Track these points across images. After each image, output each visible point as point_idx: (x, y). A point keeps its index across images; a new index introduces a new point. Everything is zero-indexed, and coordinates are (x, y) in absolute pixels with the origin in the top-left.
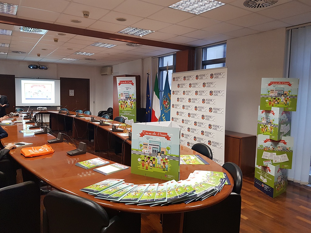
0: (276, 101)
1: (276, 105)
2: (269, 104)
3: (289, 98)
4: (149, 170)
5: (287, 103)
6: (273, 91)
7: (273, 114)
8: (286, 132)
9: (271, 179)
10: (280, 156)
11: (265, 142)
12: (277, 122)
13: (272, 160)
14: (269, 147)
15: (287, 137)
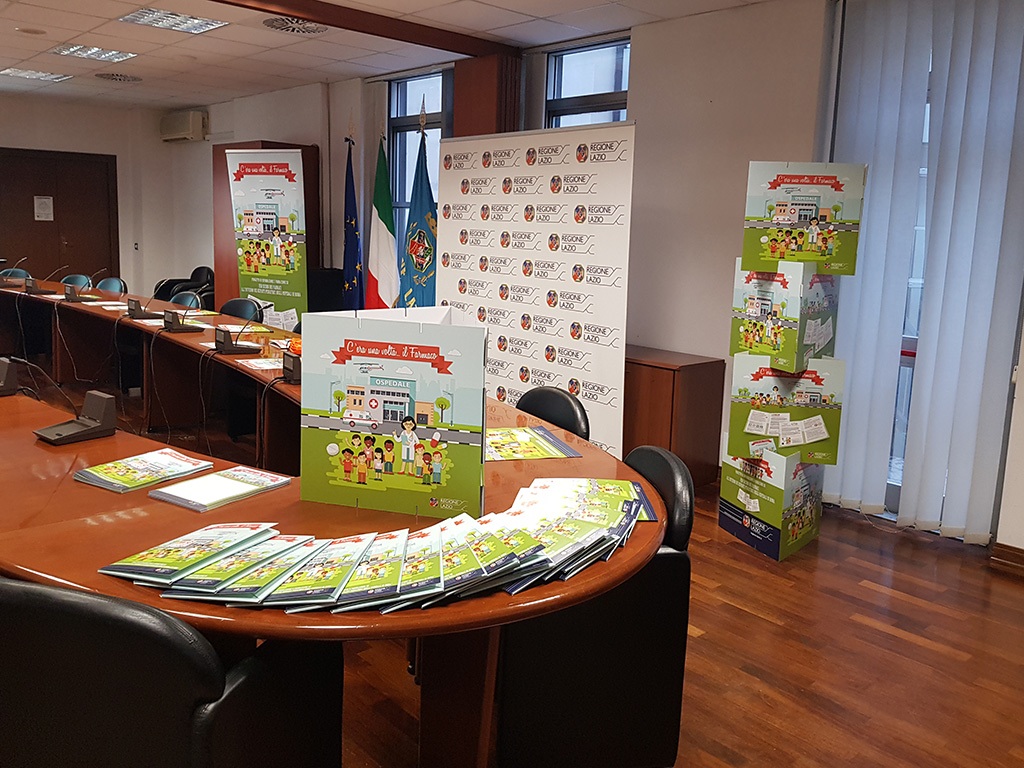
0: (794, 241)
1: (794, 253)
2: (770, 250)
3: (834, 230)
4: (371, 485)
5: (826, 248)
6: (784, 207)
7: (784, 284)
8: (822, 343)
9: (772, 501)
10: (800, 423)
11: (757, 377)
12: (794, 312)
13: (776, 439)
14: (768, 396)
15: (825, 360)
